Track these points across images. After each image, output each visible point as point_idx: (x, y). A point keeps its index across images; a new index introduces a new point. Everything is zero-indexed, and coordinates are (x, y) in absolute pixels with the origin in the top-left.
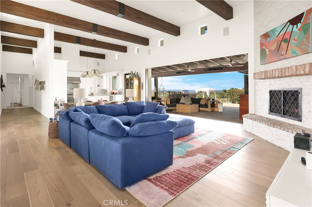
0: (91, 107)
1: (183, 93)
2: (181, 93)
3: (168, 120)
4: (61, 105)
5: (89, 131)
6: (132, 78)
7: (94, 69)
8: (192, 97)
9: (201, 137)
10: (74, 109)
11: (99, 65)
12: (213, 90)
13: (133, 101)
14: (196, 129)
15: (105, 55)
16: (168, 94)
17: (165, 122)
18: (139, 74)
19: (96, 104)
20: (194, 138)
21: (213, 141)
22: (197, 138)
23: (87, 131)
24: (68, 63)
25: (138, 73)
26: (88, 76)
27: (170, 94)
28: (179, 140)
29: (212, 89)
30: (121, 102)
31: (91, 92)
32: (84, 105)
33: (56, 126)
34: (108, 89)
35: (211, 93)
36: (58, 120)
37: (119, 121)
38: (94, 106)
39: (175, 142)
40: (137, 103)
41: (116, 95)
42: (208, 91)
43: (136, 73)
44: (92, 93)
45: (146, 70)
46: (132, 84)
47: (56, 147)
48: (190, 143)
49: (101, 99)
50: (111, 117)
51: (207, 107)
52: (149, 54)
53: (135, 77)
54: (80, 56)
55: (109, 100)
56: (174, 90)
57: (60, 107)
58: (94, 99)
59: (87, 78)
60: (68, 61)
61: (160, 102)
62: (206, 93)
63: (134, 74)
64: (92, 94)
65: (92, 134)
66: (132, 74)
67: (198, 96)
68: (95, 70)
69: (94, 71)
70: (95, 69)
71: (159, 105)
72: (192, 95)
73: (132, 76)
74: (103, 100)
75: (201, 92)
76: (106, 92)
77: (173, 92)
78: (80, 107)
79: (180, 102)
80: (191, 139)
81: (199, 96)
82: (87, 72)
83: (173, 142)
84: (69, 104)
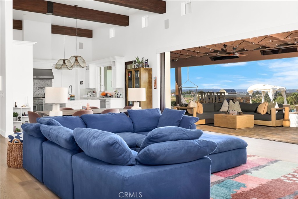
0: (72, 118)
1: (226, 94)
2: (223, 94)
3: (200, 139)
4: (23, 115)
5: (73, 156)
6: (137, 70)
7: (75, 55)
8: (242, 101)
9: (258, 170)
10: (47, 120)
11: (82, 48)
12: (280, 89)
13: (140, 108)
14: (250, 156)
15: (92, 30)
16: (199, 97)
17: (196, 142)
18: (149, 62)
19: (80, 113)
20: (246, 172)
21: (279, 177)
22: (251, 172)
23: (70, 155)
24: (34, 46)
25: (147, 60)
26: (66, 66)
27: (204, 96)
28: (220, 176)
29: (278, 88)
30: (120, 109)
31: (70, 93)
32: (62, 116)
33: (19, 148)
34: (97, 88)
35: (278, 94)
36: (22, 139)
37: (121, 140)
38: (78, 116)
39: (214, 178)
40: (147, 111)
41: (111, 98)
42: (271, 90)
43: (144, 61)
44: (73, 95)
45: (161, 54)
46: (138, 80)
47: (20, 181)
48: (239, 180)
49: (88, 105)
50: (108, 134)
51: (270, 120)
52: (165, 28)
53: (143, 67)
54: (52, 33)
55: (99, 107)
56: (209, 89)
57: (22, 119)
58: (77, 106)
59: (64, 71)
60: (34, 43)
61: (186, 110)
62: (267, 94)
63: (142, 62)
64: (71, 97)
65: (78, 160)
66: (138, 63)
67: (252, 101)
68: (76, 57)
69: (75, 59)
70: (77, 55)
71: (184, 115)
72: (242, 98)
73: (138, 66)
74: (90, 107)
75: (258, 93)
76: (94, 94)
77: (207, 93)
78: (57, 118)
79: (221, 110)
80: (241, 174)
81: (255, 100)
82: (64, 61)
83: (210, 178)
84: (37, 112)
